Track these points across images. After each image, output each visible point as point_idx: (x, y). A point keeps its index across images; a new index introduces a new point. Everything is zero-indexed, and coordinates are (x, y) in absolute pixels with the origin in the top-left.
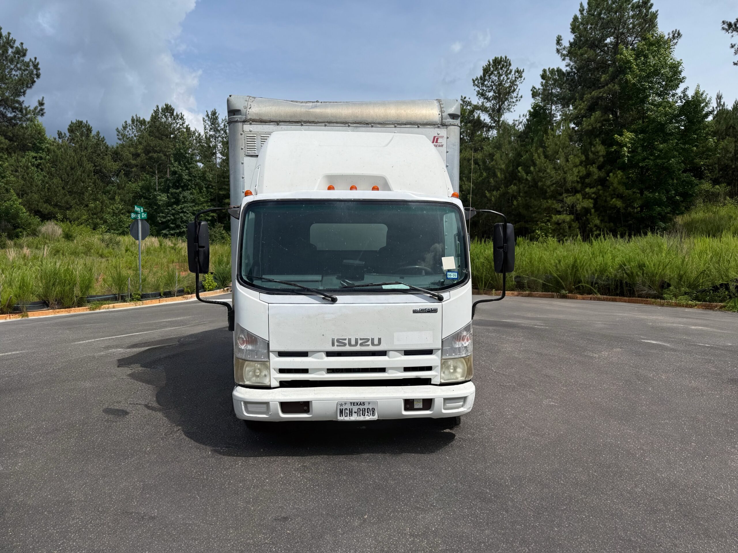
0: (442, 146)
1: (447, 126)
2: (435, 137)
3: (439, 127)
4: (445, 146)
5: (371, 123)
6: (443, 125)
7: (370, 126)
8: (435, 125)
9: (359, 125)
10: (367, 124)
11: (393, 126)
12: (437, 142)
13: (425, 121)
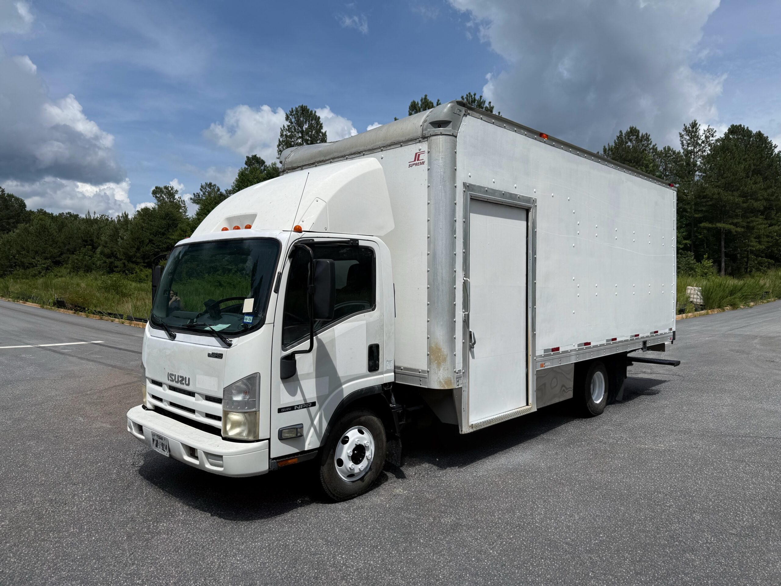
0: (423, 163)
1: (427, 137)
2: (416, 154)
3: (420, 142)
4: (426, 163)
5: (362, 152)
6: (424, 138)
7: (362, 154)
8: (416, 139)
9: (353, 156)
10: (359, 153)
11: (380, 150)
12: (418, 160)
13: (408, 138)
